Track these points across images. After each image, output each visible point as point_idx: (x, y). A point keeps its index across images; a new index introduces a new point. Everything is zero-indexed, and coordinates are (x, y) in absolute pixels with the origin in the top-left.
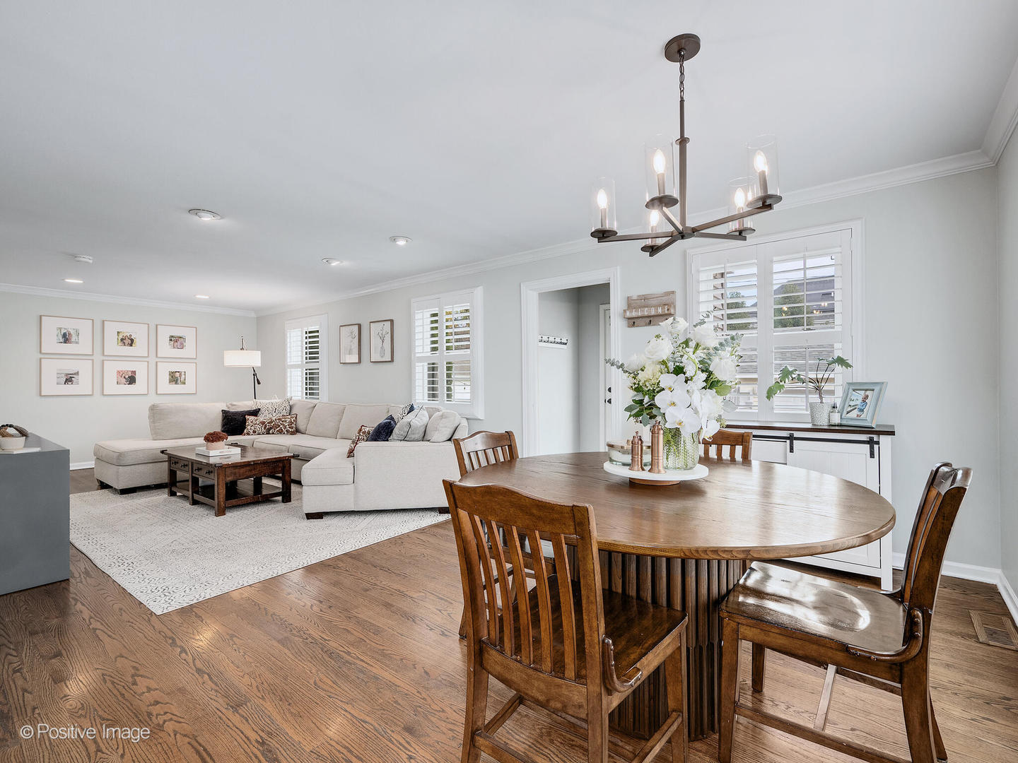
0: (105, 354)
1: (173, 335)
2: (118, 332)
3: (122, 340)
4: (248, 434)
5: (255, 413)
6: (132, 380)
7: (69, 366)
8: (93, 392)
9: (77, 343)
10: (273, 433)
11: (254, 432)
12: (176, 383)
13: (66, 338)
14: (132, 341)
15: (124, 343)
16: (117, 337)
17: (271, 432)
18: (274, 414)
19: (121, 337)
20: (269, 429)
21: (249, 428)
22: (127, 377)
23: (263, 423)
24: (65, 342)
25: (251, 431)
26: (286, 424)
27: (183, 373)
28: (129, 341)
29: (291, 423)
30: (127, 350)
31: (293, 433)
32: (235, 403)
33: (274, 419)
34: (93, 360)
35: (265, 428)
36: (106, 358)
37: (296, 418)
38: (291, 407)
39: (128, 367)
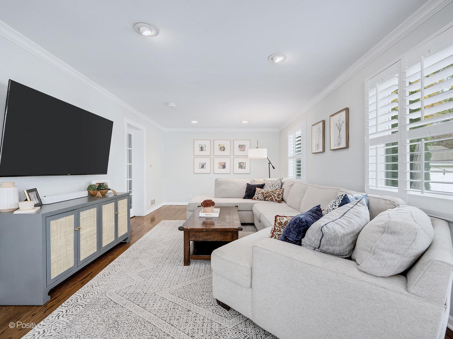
0: (215, 155)
1: (240, 144)
2: (219, 145)
3: (221, 148)
4: (255, 199)
5: (262, 186)
6: (224, 167)
7: (203, 161)
8: (210, 172)
9: (205, 151)
10: (268, 200)
11: (258, 198)
12: (242, 168)
13: (202, 149)
14: (224, 148)
15: (221, 149)
16: (218, 147)
17: (266, 199)
18: (272, 188)
19: (220, 147)
20: (265, 198)
21: (256, 196)
22: (222, 165)
23: (263, 193)
24: (201, 151)
25: (256, 198)
26: (276, 195)
27: (244, 163)
28: (223, 149)
29: (279, 194)
30: (222, 153)
31: (279, 202)
32: (255, 180)
33: (269, 191)
34: (210, 158)
35: (263, 196)
36: (215, 157)
37: (283, 191)
38: (282, 185)
39: (222, 160)
